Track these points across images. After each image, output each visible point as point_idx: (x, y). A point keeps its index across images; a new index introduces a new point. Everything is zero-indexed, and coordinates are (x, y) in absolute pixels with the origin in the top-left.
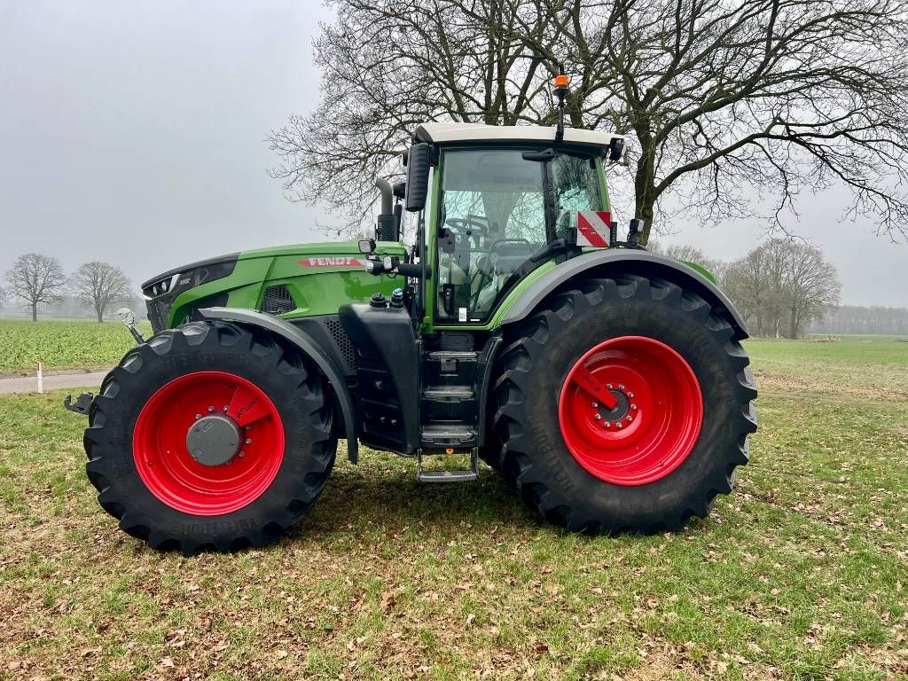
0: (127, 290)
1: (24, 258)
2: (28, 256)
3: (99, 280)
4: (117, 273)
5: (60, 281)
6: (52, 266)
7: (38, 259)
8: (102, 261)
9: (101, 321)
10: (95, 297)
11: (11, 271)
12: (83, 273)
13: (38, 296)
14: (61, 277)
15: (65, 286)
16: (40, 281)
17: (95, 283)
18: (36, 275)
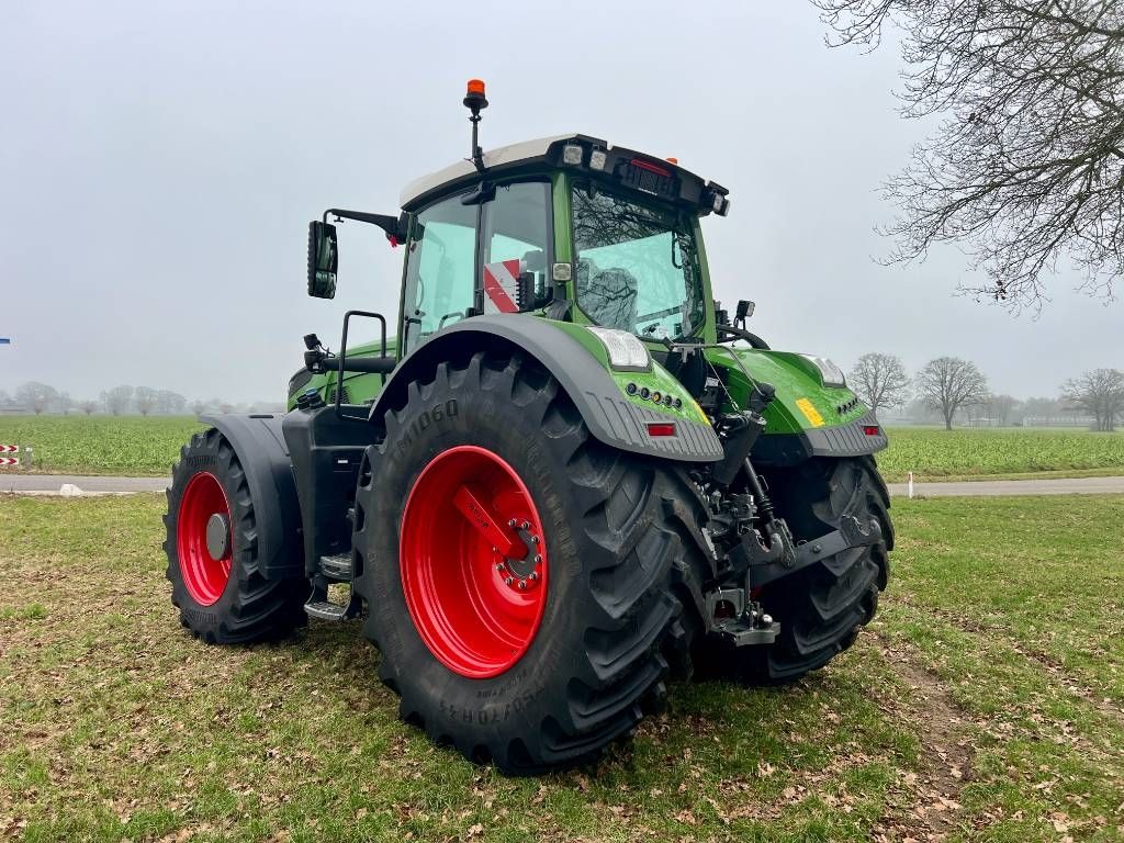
0: (982, 389)
1: (864, 360)
2: (868, 357)
3: (948, 378)
4: (969, 369)
5: (900, 383)
6: (893, 365)
7: (878, 358)
8: (952, 357)
9: (949, 428)
10: (943, 399)
11: (851, 374)
12: (929, 371)
13: (878, 400)
14: (902, 377)
15: (906, 388)
16: (880, 384)
17: (942, 382)
18: (876, 378)
